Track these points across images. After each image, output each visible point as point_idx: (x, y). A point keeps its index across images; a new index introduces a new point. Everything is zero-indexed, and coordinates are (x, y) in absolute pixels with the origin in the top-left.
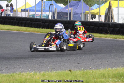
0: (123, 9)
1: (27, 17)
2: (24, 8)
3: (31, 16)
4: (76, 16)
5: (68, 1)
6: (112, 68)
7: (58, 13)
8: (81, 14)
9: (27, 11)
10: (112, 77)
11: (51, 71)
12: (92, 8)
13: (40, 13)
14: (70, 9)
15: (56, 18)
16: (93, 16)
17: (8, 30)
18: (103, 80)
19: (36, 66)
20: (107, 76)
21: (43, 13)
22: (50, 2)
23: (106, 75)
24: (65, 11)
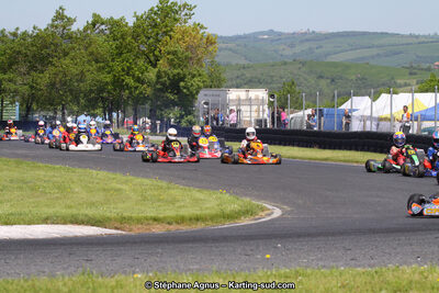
1: (415, 133)
3: (425, 130)
19: (436, 249)
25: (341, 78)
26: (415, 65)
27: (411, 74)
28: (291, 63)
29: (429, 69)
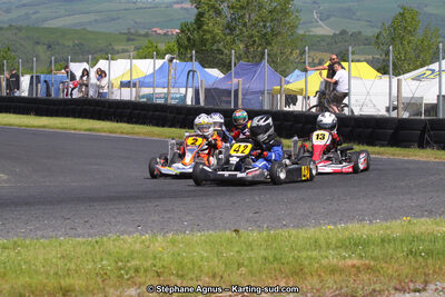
0: (360, 81)
1: (133, 99)
2: (127, 79)
3: (143, 97)
4: (250, 97)
5: (230, 63)
6: (335, 224)
7: (208, 91)
8: (262, 93)
9: (135, 85)
10: (337, 247)
11: (192, 231)
12: (287, 79)
13: (165, 90)
14: (235, 81)
15: (202, 104)
16: (291, 99)
17: (89, 130)
18: (314, 254)
19: (156, 218)
20: (324, 245)
21: (173, 90)
22: (189, 66)
23: (322, 242)
24: (224, 86)
25: (58, 44)
26: (132, 31)
27: (129, 40)
28: (7, 29)
29: (146, 35)
